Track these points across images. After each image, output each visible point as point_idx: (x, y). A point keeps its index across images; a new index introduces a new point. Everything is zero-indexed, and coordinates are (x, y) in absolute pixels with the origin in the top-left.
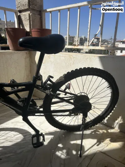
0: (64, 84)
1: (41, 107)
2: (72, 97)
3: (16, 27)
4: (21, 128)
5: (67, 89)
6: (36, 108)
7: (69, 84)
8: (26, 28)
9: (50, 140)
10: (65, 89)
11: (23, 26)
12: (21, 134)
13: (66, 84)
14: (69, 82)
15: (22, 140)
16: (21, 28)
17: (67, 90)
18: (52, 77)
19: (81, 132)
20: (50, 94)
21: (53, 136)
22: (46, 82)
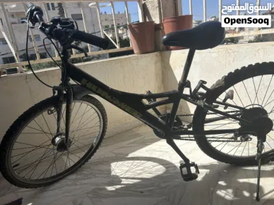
0: (224, 91)
1: (189, 127)
2: (237, 111)
3: (141, 21)
4: (161, 158)
5: (229, 99)
6: (183, 128)
7: (232, 92)
8: (154, 20)
9: (204, 175)
10: (225, 100)
11: (150, 18)
12: (162, 165)
13: (227, 91)
14: (231, 88)
15: (165, 173)
16: (148, 20)
17: (229, 101)
18: (205, 83)
19: (256, 168)
20: (205, 106)
21: (208, 171)
22: (196, 90)
